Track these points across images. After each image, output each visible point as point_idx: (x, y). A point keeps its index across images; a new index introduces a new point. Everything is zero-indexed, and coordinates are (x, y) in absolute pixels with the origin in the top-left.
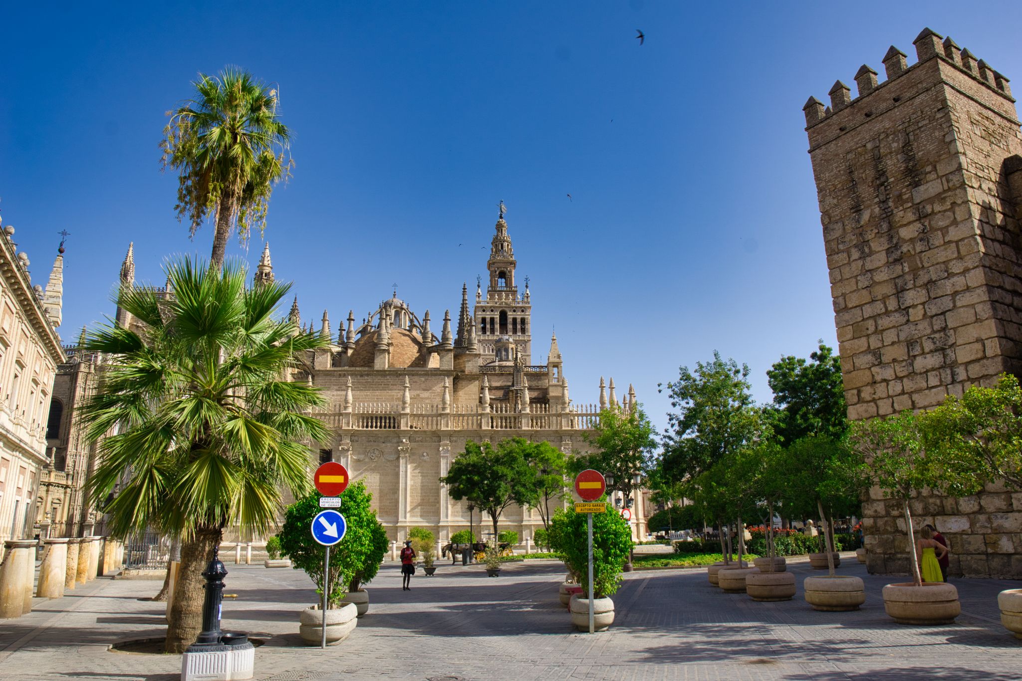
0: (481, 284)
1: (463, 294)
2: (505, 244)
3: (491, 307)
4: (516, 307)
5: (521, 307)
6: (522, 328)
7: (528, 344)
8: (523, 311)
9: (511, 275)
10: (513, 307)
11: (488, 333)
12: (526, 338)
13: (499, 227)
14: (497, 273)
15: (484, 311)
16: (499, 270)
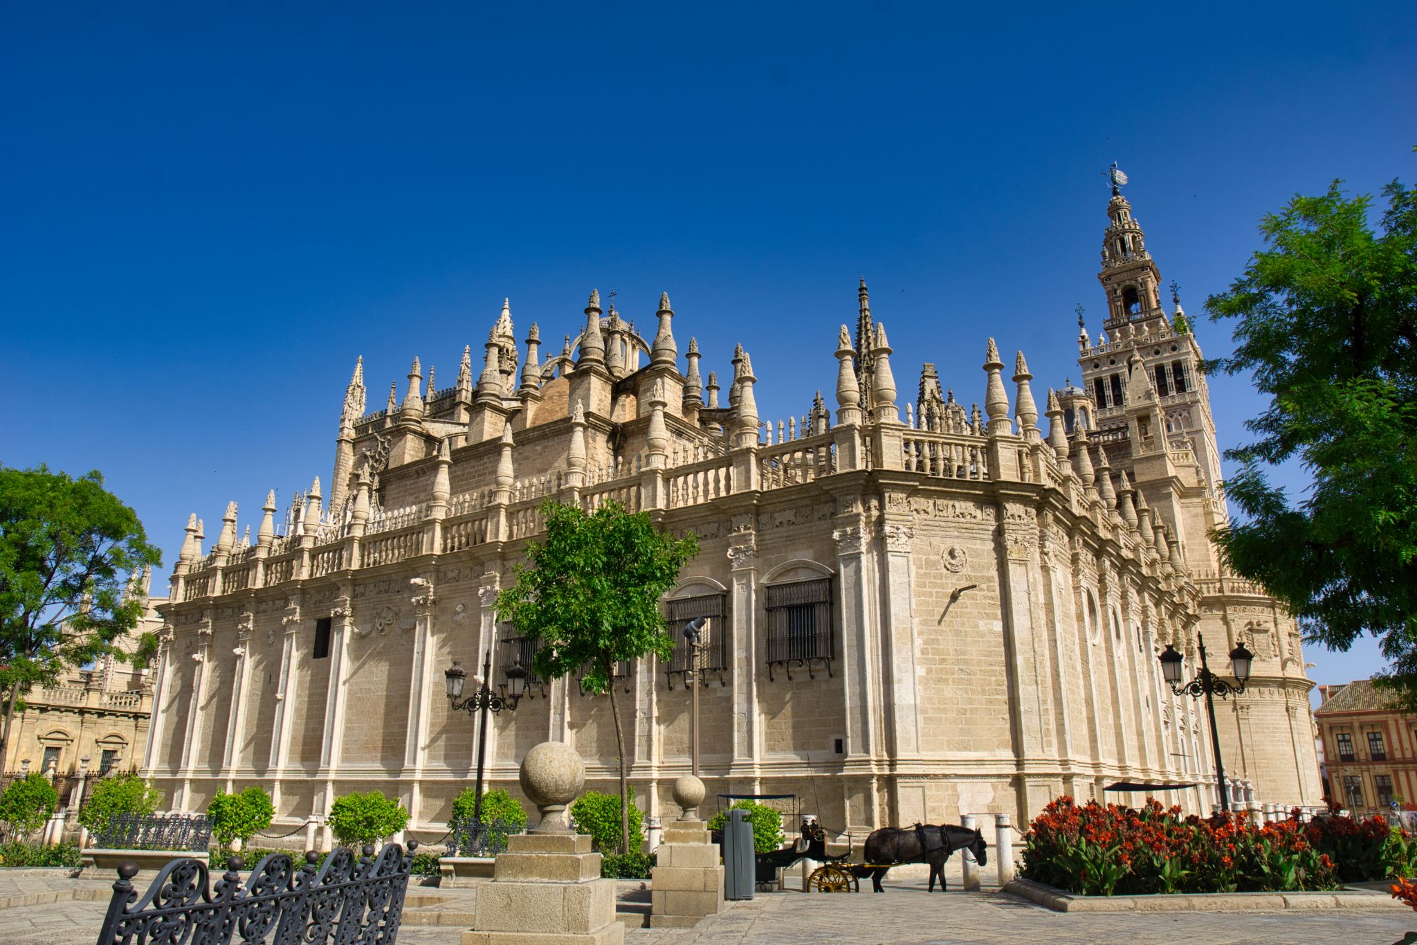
0: (1084, 320)
1: (860, 300)
2: (1128, 238)
3: (1108, 356)
4: (1159, 345)
5: (1169, 342)
6: (1177, 382)
7: (1193, 410)
8: (1174, 349)
9: (1146, 290)
10: (1152, 346)
11: (1110, 405)
12: (1188, 399)
13: (1114, 211)
14: (1119, 292)
15: (1097, 366)
16: (1121, 287)
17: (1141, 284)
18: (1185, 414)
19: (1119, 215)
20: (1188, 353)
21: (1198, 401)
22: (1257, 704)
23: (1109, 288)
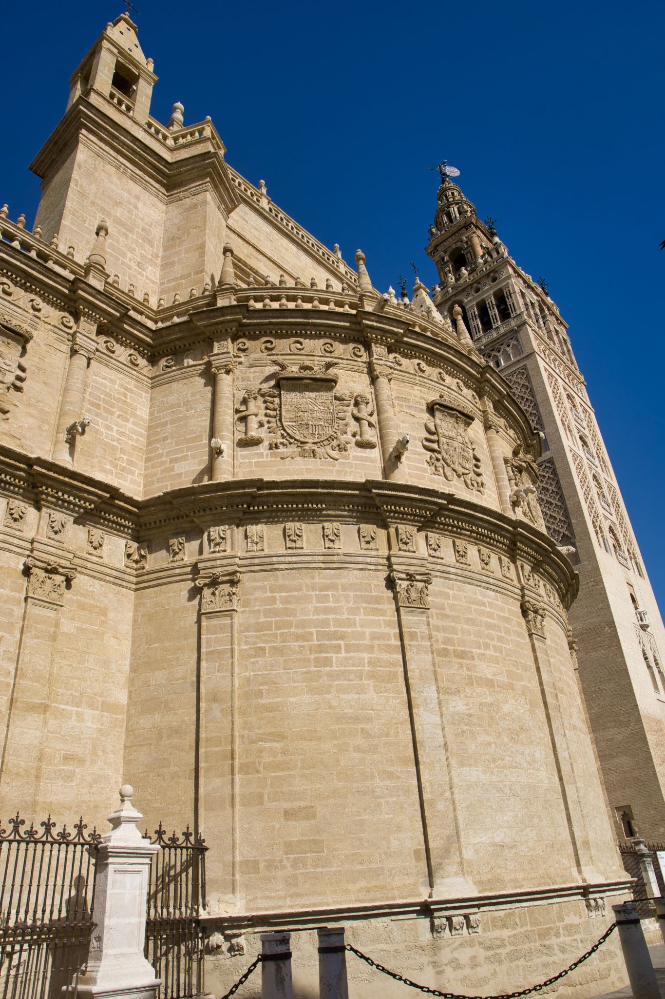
4: (478, 281)
8: (493, 279)
9: (472, 246)
10: (471, 285)
12: (513, 324)
16: (448, 253)
17: (467, 243)
18: (513, 342)
19: (446, 196)
20: (509, 277)
21: (525, 323)
22: (267, 566)
23: (437, 258)
